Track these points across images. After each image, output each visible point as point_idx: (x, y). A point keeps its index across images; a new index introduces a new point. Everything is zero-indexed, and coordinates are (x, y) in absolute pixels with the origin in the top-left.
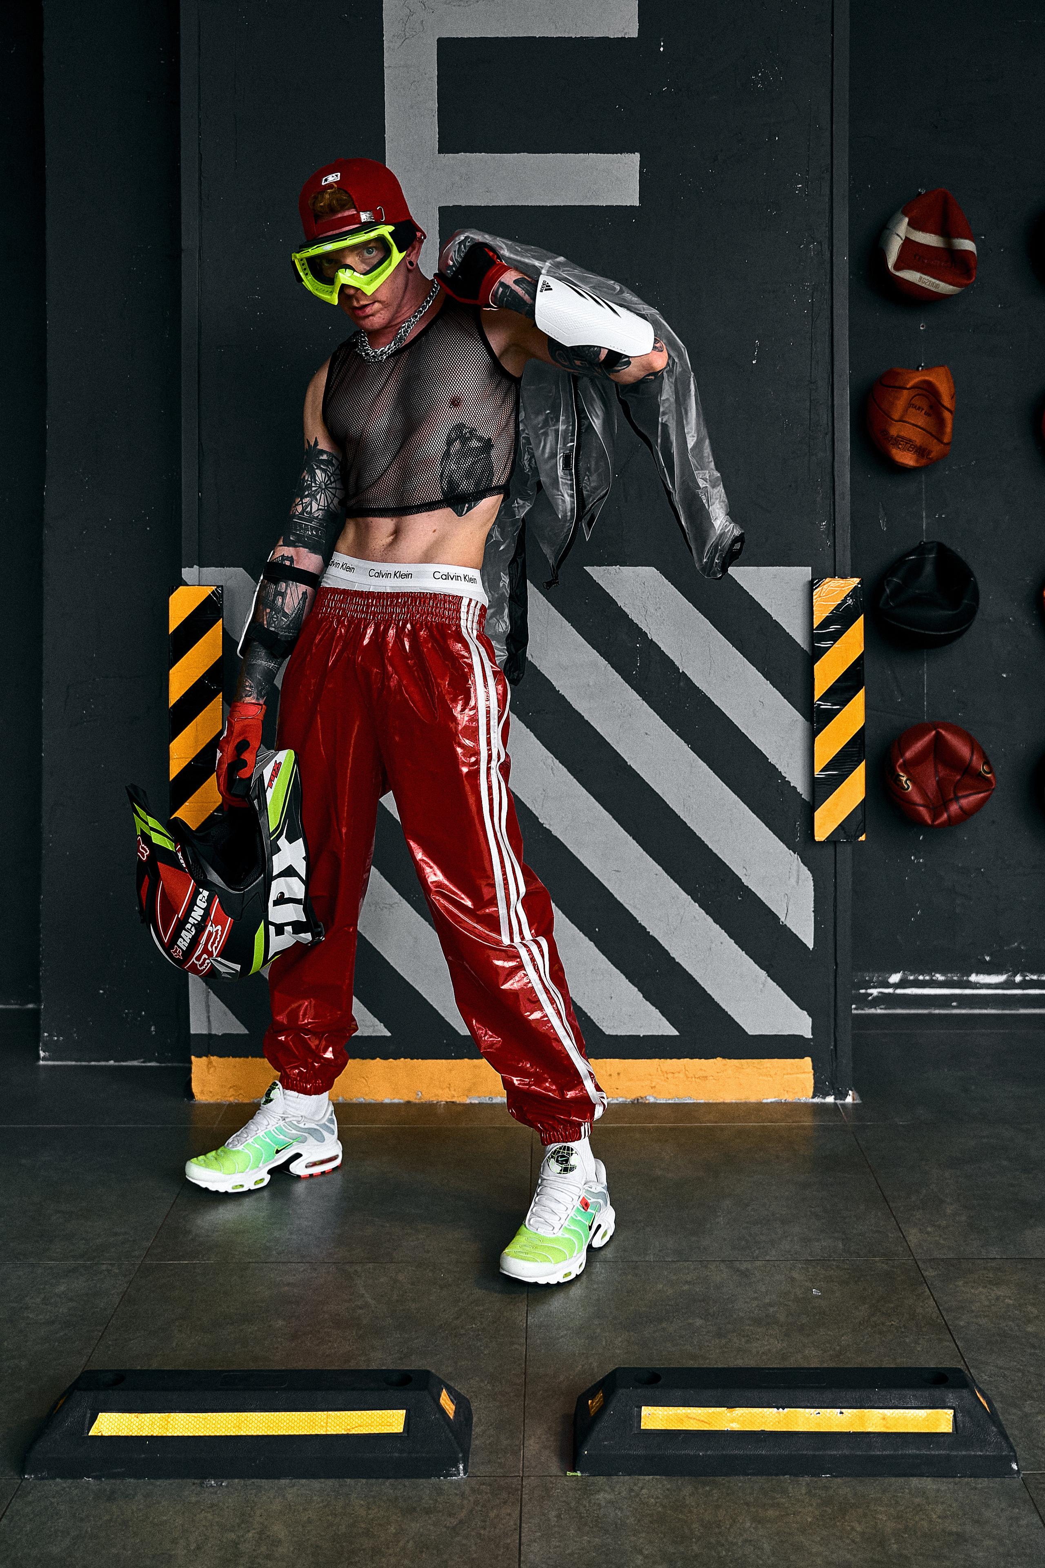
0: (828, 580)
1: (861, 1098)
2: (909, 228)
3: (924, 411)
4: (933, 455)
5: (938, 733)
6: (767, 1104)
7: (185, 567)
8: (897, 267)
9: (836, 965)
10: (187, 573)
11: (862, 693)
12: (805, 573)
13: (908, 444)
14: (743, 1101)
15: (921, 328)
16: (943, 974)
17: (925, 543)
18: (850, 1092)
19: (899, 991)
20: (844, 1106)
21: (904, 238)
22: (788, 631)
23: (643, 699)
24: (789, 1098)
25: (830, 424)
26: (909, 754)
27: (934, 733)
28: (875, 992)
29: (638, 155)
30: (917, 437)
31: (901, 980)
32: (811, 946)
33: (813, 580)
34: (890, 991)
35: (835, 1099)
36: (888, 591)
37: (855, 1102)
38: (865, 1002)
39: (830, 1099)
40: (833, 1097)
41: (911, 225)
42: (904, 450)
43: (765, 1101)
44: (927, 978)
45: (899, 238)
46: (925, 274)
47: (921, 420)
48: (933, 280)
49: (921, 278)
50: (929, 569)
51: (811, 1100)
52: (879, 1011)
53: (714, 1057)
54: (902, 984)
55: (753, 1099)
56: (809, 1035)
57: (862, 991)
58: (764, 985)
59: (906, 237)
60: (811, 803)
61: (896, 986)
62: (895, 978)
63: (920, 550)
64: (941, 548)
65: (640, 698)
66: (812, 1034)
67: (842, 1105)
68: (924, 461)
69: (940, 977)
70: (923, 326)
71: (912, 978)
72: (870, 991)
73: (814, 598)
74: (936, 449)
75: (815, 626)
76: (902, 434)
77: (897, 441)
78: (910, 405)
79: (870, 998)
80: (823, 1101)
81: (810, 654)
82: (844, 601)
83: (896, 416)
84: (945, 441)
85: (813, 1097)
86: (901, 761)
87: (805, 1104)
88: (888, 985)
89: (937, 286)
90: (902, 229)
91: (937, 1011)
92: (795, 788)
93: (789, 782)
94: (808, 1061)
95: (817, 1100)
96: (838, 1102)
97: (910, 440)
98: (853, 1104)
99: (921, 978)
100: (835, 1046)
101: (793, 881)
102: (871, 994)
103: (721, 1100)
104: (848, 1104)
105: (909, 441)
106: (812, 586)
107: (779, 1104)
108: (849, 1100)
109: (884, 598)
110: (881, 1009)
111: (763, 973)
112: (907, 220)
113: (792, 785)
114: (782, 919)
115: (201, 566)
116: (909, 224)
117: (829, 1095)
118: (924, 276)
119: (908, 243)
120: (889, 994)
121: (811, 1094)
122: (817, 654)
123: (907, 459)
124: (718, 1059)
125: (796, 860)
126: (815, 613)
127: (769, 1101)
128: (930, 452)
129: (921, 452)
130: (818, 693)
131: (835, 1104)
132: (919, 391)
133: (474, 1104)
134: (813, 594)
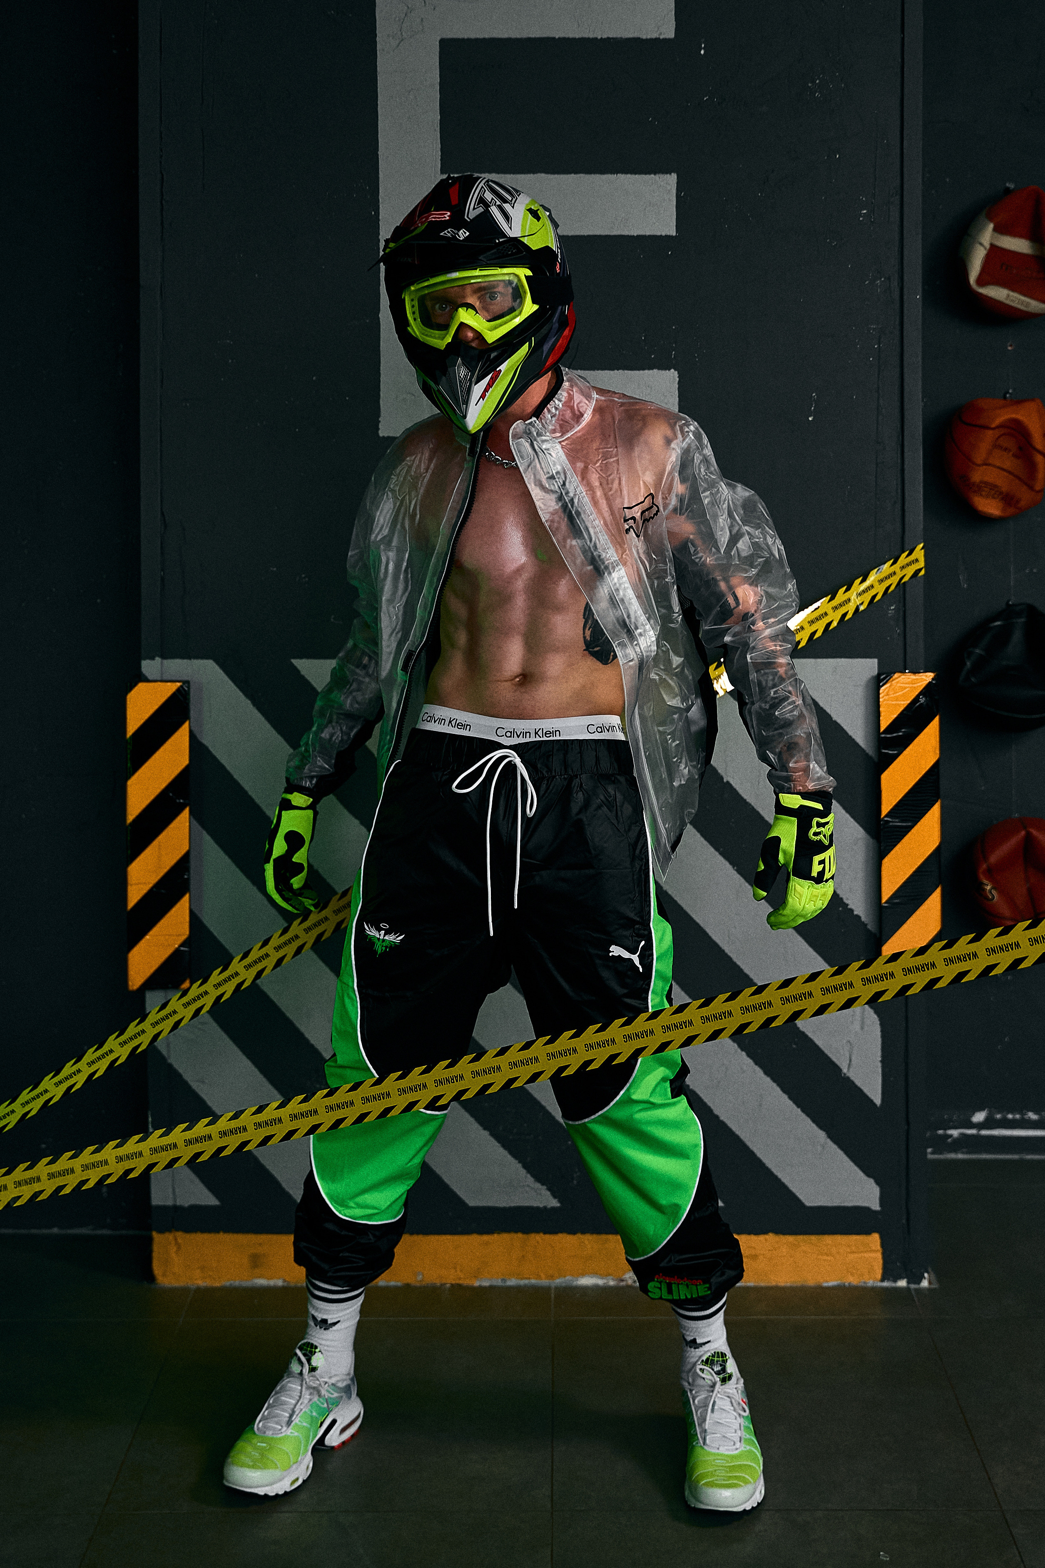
0: (896, 675)
1: (939, 1281)
2: (996, 234)
3: (1011, 453)
4: (1022, 504)
5: (1029, 835)
6: (828, 1288)
7: (145, 659)
8: (981, 282)
9: (908, 1124)
10: (148, 667)
11: (936, 809)
12: (869, 666)
13: (993, 490)
14: (799, 1284)
15: (1010, 348)
16: (1036, 1113)
17: (1013, 605)
18: (926, 1275)
19: (984, 1132)
20: (919, 1291)
21: (988, 246)
22: (850, 734)
24: (852, 1280)
25: (899, 491)
26: (993, 859)
27: (1023, 833)
28: (955, 1133)
29: (675, 175)
30: (1001, 481)
31: (987, 1119)
32: (878, 1101)
33: (879, 675)
34: (973, 1132)
35: (908, 1283)
36: (968, 664)
37: (933, 1286)
38: (943, 1145)
39: (902, 1283)
40: (905, 1280)
41: (998, 230)
42: (987, 497)
43: (825, 1285)
44: (1018, 1116)
45: (982, 248)
46: (1013, 290)
47: (1008, 461)
48: (1023, 298)
49: (1008, 296)
50: (1017, 636)
51: (880, 1284)
52: (960, 1156)
53: (765, 1232)
54: (988, 1123)
55: (811, 1283)
56: (876, 1206)
57: (941, 1132)
58: (823, 1147)
59: (992, 245)
60: (878, 935)
61: (980, 1126)
62: (979, 1117)
63: (1008, 613)
64: (1031, 610)
66: (881, 1205)
67: (916, 1290)
68: (1011, 511)
69: (1032, 1116)
70: (1011, 346)
71: (999, 1116)
72: (950, 1132)
73: (881, 700)
74: (1025, 496)
75: (882, 730)
76: (986, 479)
77: (978, 488)
78: (996, 446)
79: (949, 1140)
80: (893, 1285)
81: (876, 760)
82: (916, 699)
83: (979, 461)
84: (1038, 487)
85: (882, 1280)
86: (984, 866)
87: (873, 1289)
88: (972, 1126)
89: (1028, 304)
90: (987, 236)
91: (1030, 1157)
92: (858, 917)
93: (852, 911)
94: (876, 1237)
95: (886, 1284)
96: (913, 1286)
97: (996, 486)
98: (929, 1289)
99: (1010, 1116)
100: (908, 1220)
101: (857, 1026)
102: (951, 1136)
103: (774, 1284)
104: (924, 1289)
105: (993, 487)
106: (878, 682)
107: (840, 1288)
108: (925, 1284)
109: (964, 673)
110: (962, 1153)
111: (822, 1134)
112: (991, 226)
113: (855, 913)
114: (845, 1071)
115: (164, 657)
116: (995, 230)
117: (901, 1278)
118: (1011, 293)
119: (994, 251)
120: (973, 1136)
121: (879, 1276)
122: (886, 762)
123: (990, 507)
124: (771, 1234)
126: (882, 714)
127: (831, 1284)
128: (1018, 502)
129: (1008, 499)
130: (885, 809)
131: (908, 1289)
132: (1003, 431)
133: (485, 1288)
134: (881, 691)
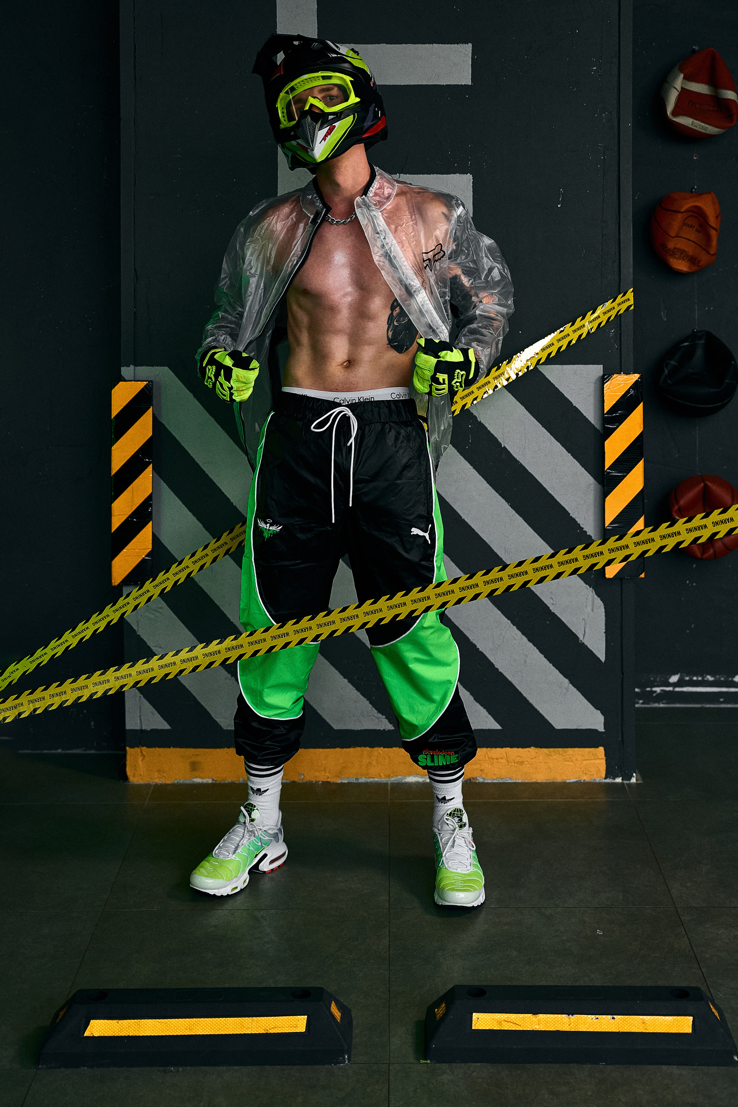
0: (615, 375)
1: (643, 779)
2: (685, 81)
3: (695, 229)
4: (702, 263)
5: (706, 486)
6: (569, 783)
7: (123, 366)
8: (675, 113)
9: (623, 674)
10: (126, 371)
11: (641, 465)
12: (597, 370)
13: (683, 254)
14: (551, 781)
15: (695, 158)
16: (712, 676)
17: (697, 332)
18: (634, 774)
19: (677, 689)
20: (629, 785)
21: (679, 89)
22: (585, 414)
23: (474, 468)
24: (586, 778)
25: (617, 254)
26: (682, 502)
27: (702, 484)
28: (658, 690)
29: (470, 45)
30: (690, 249)
31: (679, 680)
32: (603, 659)
33: (604, 375)
34: (671, 689)
35: (622, 780)
36: (666, 371)
37: (638, 782)
38: (650, 697)
39: (619, 780)
40: (621, 778)
41: (686, 78)
42: (679, 259)
43: (568, 781)
44: (700, 679)
45: (675, 90)
46: (696, 119)
47: (692, 235)
48: (703, 124)
49: (693, 123)
50: (699, 353)
51: (604, 781)
52: (662, 705)
53: (529, 746)
54: (680, 683)
55: (559, 779)
56: (601, 729)
57: (648, 689)
58: (567, 689)
59: (682, 89)
61: (675, 685)
62: (674, 679)
63: (693, 337)
64: (709, 336)
65: (471, 467)
66: (605, 729)
67: (628, 785)
68: (695, 268)
69: (710, 678)
70: (696, 156)
71: (687, 678)
72: (654, 689)
73: (605, 392)
74: (704, 258)
75: (605, 412)
76: (678, 246)
77: (673, 253)
78: (684, 224)
79: (654, 695)
80: (613, 781)
81: (602, 433)
82: (628, 392)
83: (673, 234)
84: (712, 252)
85: (605, 778)
86: (677, 507)
87: (600, 783)
88: (669, 685)
89: (706, 129)
90: (679, 82)
91: (708, 706)
92: (590, 536)
93: (586, 532)
94: (601, 749)
95: (608, 781)
96: (625, 782)
97: (684, 251)
98: (636, 784)
99: (695, 678)
100: (622, 737)
101: (589, 609)
102: (656, 692)
103: (534, 780)
104: (633, 784)
105: (682, 252)
106: (603, 380)
107: (578, 783)
108: (633, 780)
109: (662, 378)
110: (663, 703)
111: (566, 681)
112: (682, 76)
113: (588, 534)
114: (581, 638)
115: (136, 365)
116: (684, 78)
117: (618, 776)
118: (695, 121)
119: (684, 93)
120: (670, 691)
121: (604, 776)
122: (608, 433)
123: (681, 265)
124: (532, 748)
125: (591, 593)
126: (605, 401)
127: (572, 781)
128: (699, 262)
129: (693, 260)
130: (608, 464)
131: (622, 784)
132: (691, 213)
133: (345, 783)
134: (605, 387)
